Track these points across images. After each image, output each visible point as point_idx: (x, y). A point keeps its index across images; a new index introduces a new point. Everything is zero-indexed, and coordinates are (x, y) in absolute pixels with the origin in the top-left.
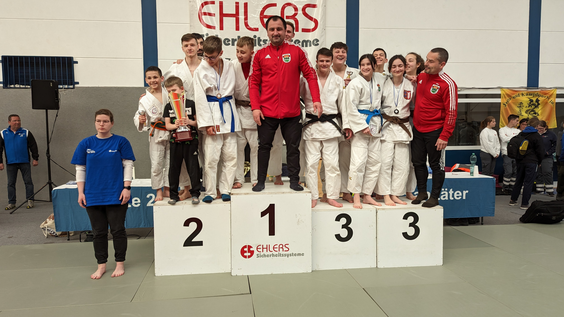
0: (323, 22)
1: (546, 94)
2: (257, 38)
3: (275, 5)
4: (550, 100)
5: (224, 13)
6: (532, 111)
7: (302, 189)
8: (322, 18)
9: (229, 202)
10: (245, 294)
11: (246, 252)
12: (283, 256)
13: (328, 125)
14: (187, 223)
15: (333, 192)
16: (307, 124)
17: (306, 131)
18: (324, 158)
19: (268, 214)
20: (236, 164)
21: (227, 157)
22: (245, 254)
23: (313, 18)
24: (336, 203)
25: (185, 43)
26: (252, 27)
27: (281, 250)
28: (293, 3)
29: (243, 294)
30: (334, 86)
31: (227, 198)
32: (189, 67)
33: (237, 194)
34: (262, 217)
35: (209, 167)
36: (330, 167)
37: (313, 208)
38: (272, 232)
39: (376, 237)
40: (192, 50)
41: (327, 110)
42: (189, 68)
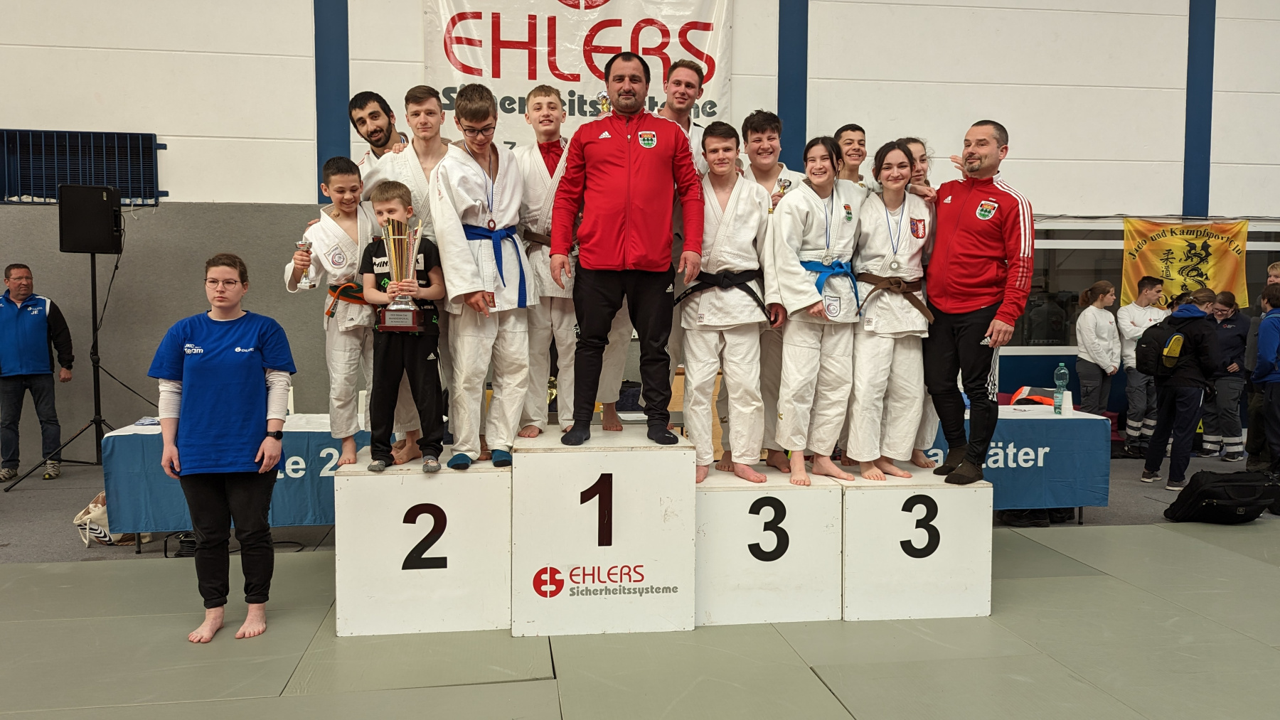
0: (726, 63)
1: (1224, 231)
2: (576, 98)
3: (617, 23)
4: (1233, 246)
5: (504, 37)
6: (1195, 269)
7: (674, 441)
8: (724, 53)
9: (508, 468)
10: (541, 679)
11: (545, 583)
12: (630, 593)
13: (736, 296)
14: (411, 517)
15: (745, 448)
16: (689, 294)
17: (688, 309)
18: (727, 369)
19: (597, 497)
20: (525, 380)
21: (505, 364)
22: (544, 588)
23: (703, 53)
24: (751, 473)
25: (413, 107)
26: (566, 72)
27: (626, 578)
28: (660, 19)
29: (537, 679)
30: (748, 208)
31: (503, 459)
32: (421, 160)
33: (528, 451)
34: (581, 503)
35: (465, 388)
36: (741, 390)
37: (699, 485)
38: (605, 537)
39: (842, 552)
40: (429, 125)
41: (733, 261)
42: (421, 163)
